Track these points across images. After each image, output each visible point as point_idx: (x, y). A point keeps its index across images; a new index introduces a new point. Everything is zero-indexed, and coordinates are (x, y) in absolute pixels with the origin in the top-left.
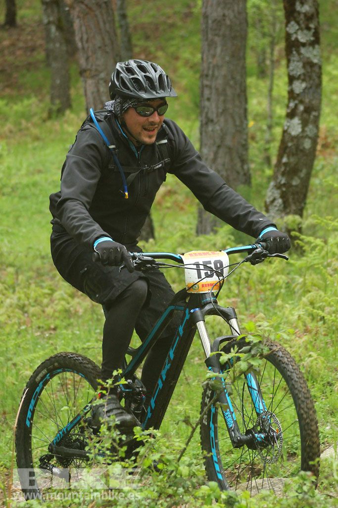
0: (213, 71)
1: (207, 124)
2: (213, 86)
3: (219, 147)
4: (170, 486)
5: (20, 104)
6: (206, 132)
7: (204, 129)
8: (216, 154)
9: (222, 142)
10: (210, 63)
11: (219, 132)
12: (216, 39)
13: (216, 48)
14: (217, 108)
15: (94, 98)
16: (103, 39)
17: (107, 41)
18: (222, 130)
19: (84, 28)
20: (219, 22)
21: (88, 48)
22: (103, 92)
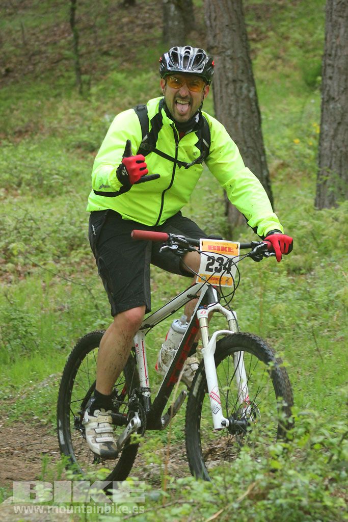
0: (336, 51)
1: (328, 101)
2: (335, 65)
3: (339, 124)
4: (333, 469)
5: (138, 77)
6: (327, 109)
7: (325, 106)
8: (336, 130)
9: (342, 119)
10: (333, 43)
11: (340, 109)
12: (340, 20)
13: (339, 28)
14: (339, 86)
15: (220, 74)
16: (231, 17)
17: (235, 21)
18: (342, 108)
19: (212, 7)
20: (343, 4)
21: (216, 26)
22: (229, 68)
